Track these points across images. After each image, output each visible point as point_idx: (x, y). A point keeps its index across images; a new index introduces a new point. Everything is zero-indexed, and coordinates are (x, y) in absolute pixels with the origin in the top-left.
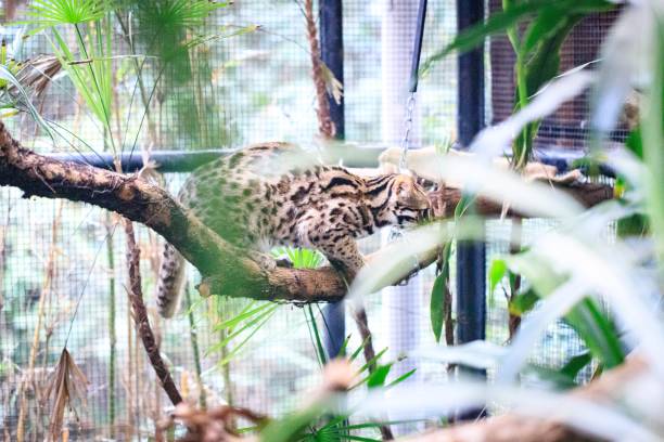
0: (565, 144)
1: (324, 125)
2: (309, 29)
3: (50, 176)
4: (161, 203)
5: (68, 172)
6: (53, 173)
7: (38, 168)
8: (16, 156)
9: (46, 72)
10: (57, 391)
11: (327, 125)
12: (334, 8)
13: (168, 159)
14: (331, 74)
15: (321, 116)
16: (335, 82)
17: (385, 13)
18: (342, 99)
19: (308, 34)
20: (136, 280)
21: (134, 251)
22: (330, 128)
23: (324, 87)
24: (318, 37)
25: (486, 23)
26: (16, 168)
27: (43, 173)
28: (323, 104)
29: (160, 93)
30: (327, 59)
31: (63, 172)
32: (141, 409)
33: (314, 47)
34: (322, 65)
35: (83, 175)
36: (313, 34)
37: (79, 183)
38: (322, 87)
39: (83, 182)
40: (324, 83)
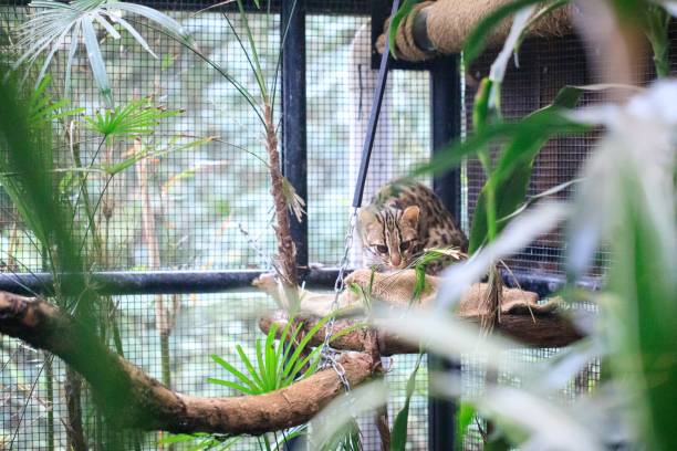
0: (547, 267)
1: (284, 244)
2: (269, 140)
11: (288, 245)
12: (297, 116)
14: (292, 189)
15: (281, 234)
16: (297, 198)
17: (352, 122)
18: (304, 217)
19: (268, 145)
20: (76, 415)
22: (290, 248)
23: (284, 204)
24: (279, 149)
25: (463, 141)
28: (283, 222)
29: (106, 208)
30: (289, 171)
33: (275, 160)
34: (283, 180)
36: (273, 145)
38: (282, 203)
40: (285, 199)
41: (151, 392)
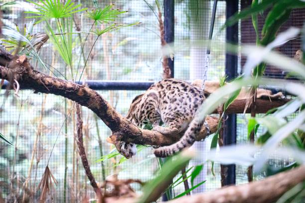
1: (166, 69)
2: (160, 26)
3: (47, 83)
4: (96, 98)
5: (55, 82)
6: (48, 82)
7: (42, 80)
8: (32, 73)
9: (42, 41)
10: (43, 186)
13: (95, 84)
15: (164, 65)
18: (174, 58)
20: (80, 136)
21: (80, 122)
22: (168, 71)
26: (32, 79)
27: (44, 82)
28: (165, 60)
31: (53, 82)
32: (78, 198)
33: (162, 34)
35: (62, 83)
36: (161, 28)
37: (60, 87)
39: (62, 87)
41: (128, 126)
